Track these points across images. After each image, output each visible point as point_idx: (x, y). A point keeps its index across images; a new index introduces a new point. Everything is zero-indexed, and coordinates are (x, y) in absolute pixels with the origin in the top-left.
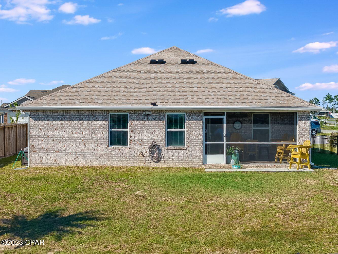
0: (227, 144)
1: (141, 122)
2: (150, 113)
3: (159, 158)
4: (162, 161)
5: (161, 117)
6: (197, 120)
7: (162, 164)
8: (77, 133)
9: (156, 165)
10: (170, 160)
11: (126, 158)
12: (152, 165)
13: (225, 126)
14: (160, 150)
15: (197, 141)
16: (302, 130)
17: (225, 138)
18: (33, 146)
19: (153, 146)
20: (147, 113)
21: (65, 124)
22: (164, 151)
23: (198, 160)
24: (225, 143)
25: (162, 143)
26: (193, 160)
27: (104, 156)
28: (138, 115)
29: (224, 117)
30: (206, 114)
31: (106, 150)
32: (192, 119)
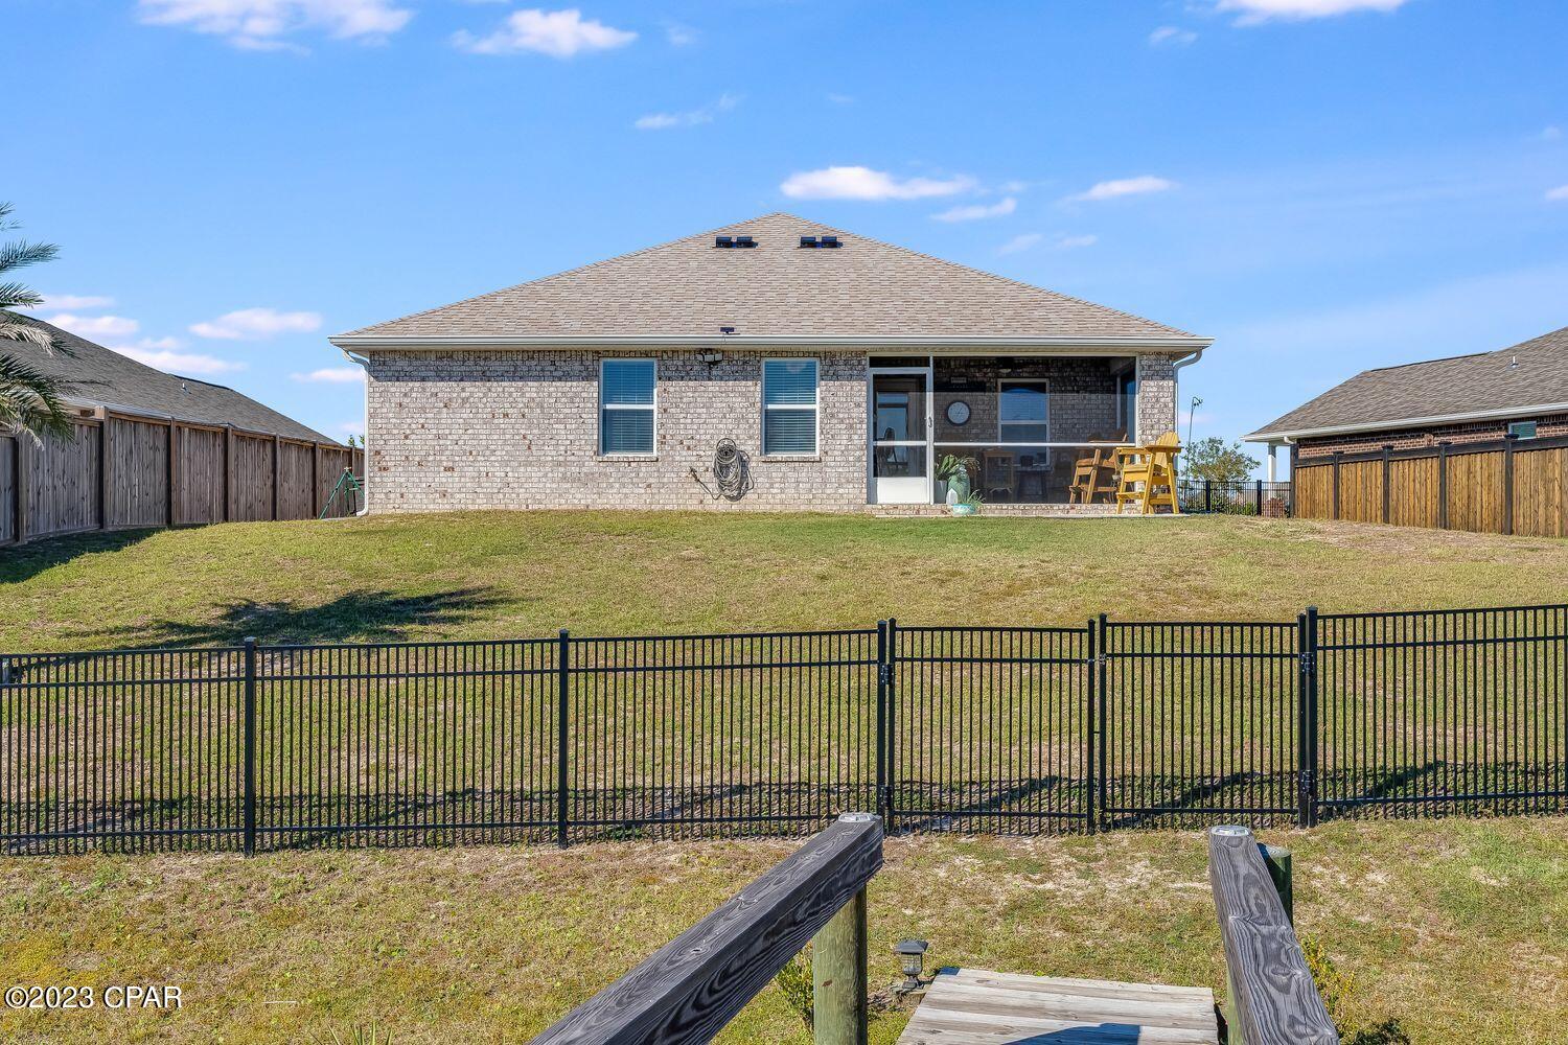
0: (936, 448)
1: (691, 383)
2: (718, 357)
3: (742, 488)
4: (750, 495)
5: (749, 369)
6: (850, 378)
7: (752, 502)
8: (506, 415)
9: (735, 507)
10: (775, 491)
11: (649, 486)
12: (723, 505)
13: (930, 396)
14: (744, 464)
15: (850, 439)
16: (1153, 407)
17: (930, 431)
18: (378, 453)
19: (726, 452)
20: (709, 358)
21: (474, 389)
22: (755, 465)
23: (855, 493)
24: (929, 443)
25: (750, 444)
26: (841, 491)
27: (584, 480)
28: (684, 365)
29: (928, 372)
30: (876, 362)
31: (591, 465)
32: (836, 377)
